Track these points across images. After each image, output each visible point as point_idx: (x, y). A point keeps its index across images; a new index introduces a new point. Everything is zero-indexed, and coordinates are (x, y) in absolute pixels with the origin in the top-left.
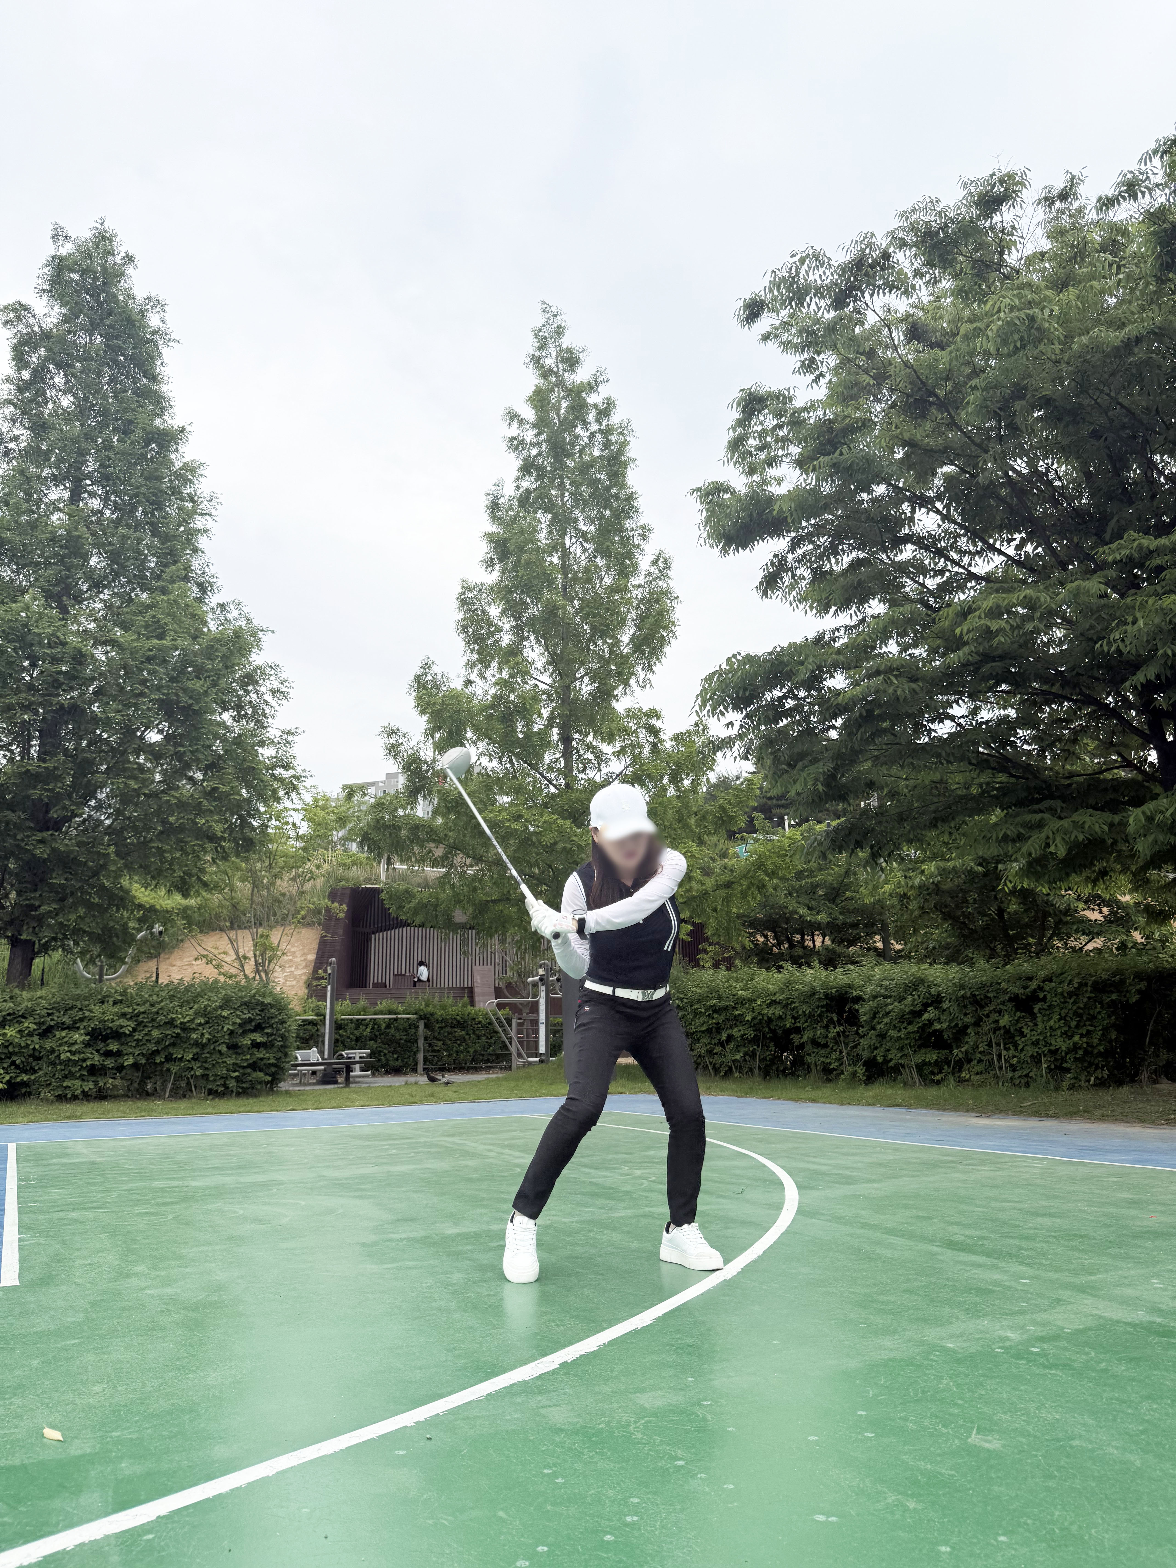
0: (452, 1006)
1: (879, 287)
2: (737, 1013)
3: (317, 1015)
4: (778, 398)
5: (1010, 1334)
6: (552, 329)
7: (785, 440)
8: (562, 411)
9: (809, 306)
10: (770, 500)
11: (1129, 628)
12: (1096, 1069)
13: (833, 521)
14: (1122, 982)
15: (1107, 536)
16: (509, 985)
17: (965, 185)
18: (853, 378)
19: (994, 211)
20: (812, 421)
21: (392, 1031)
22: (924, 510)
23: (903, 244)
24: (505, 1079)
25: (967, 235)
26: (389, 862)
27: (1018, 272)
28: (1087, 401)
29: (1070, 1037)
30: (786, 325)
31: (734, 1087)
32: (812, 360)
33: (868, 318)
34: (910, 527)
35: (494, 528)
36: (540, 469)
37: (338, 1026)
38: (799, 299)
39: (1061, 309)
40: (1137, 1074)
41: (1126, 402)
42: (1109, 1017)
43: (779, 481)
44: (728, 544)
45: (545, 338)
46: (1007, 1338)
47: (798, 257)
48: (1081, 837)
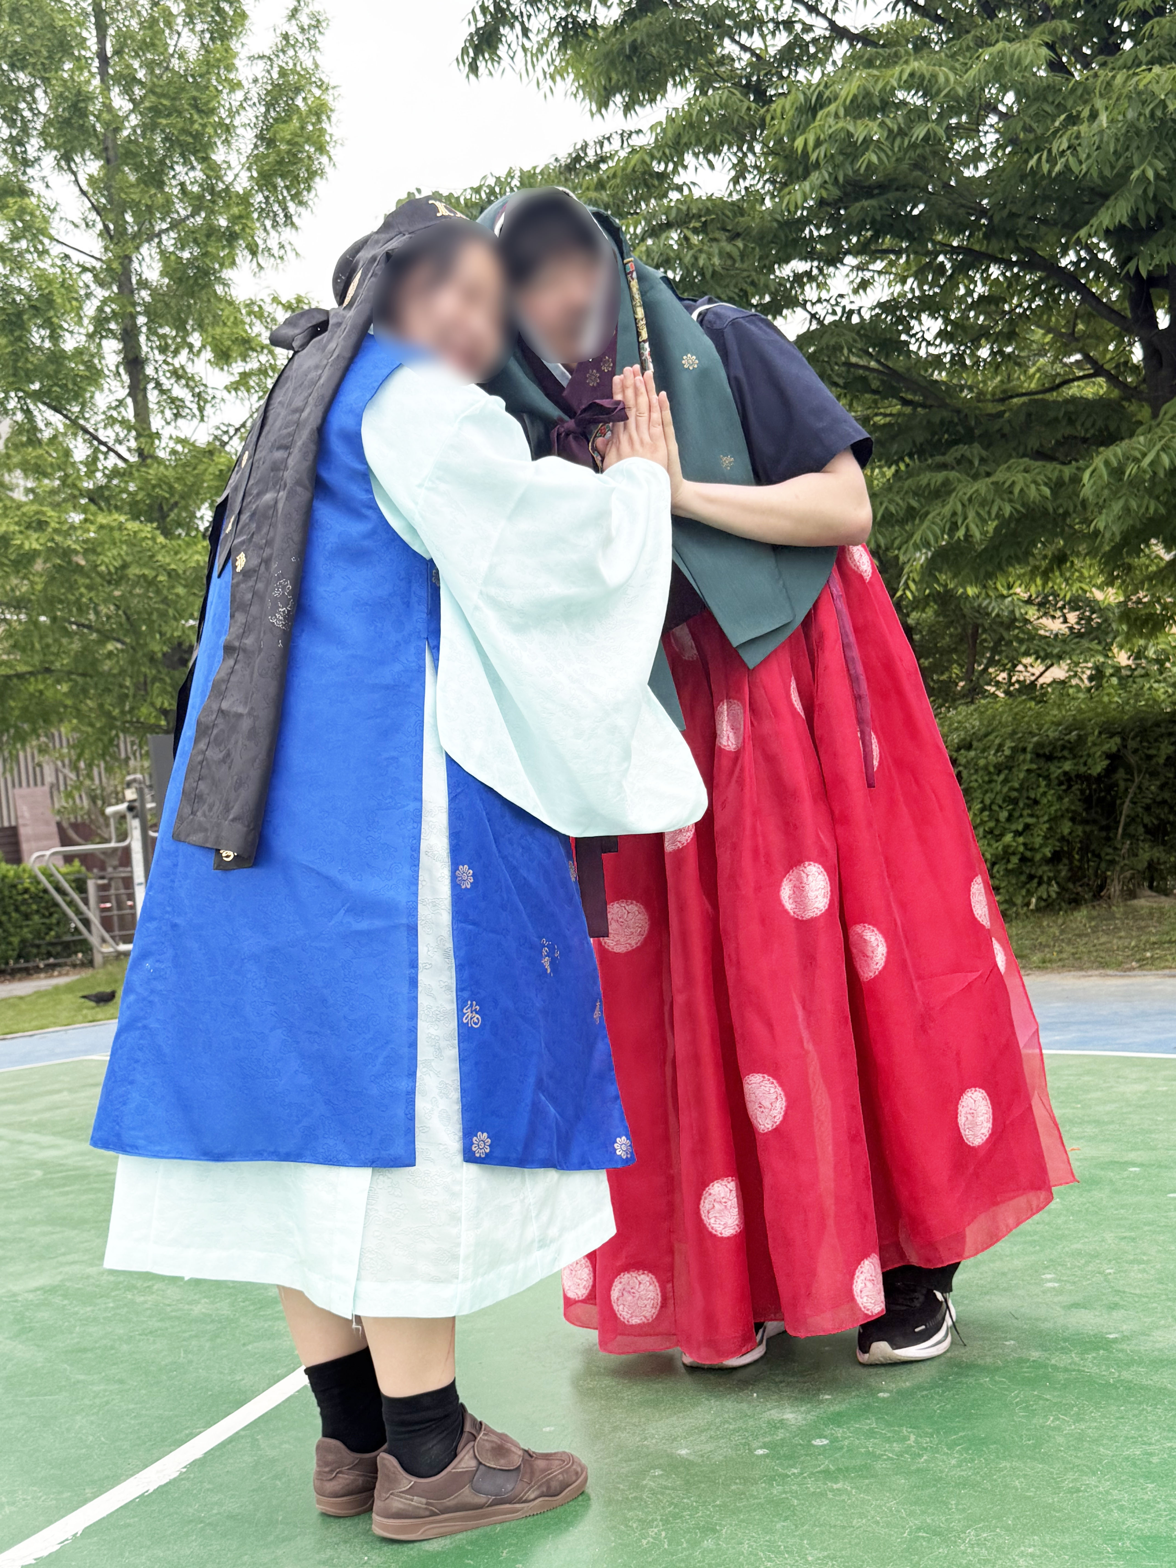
12: (1040, 884)
14: (1081, 739)
16: (80, 821)
40: (1103, 885)
42: (1060, 798)
48: (1007, 510)
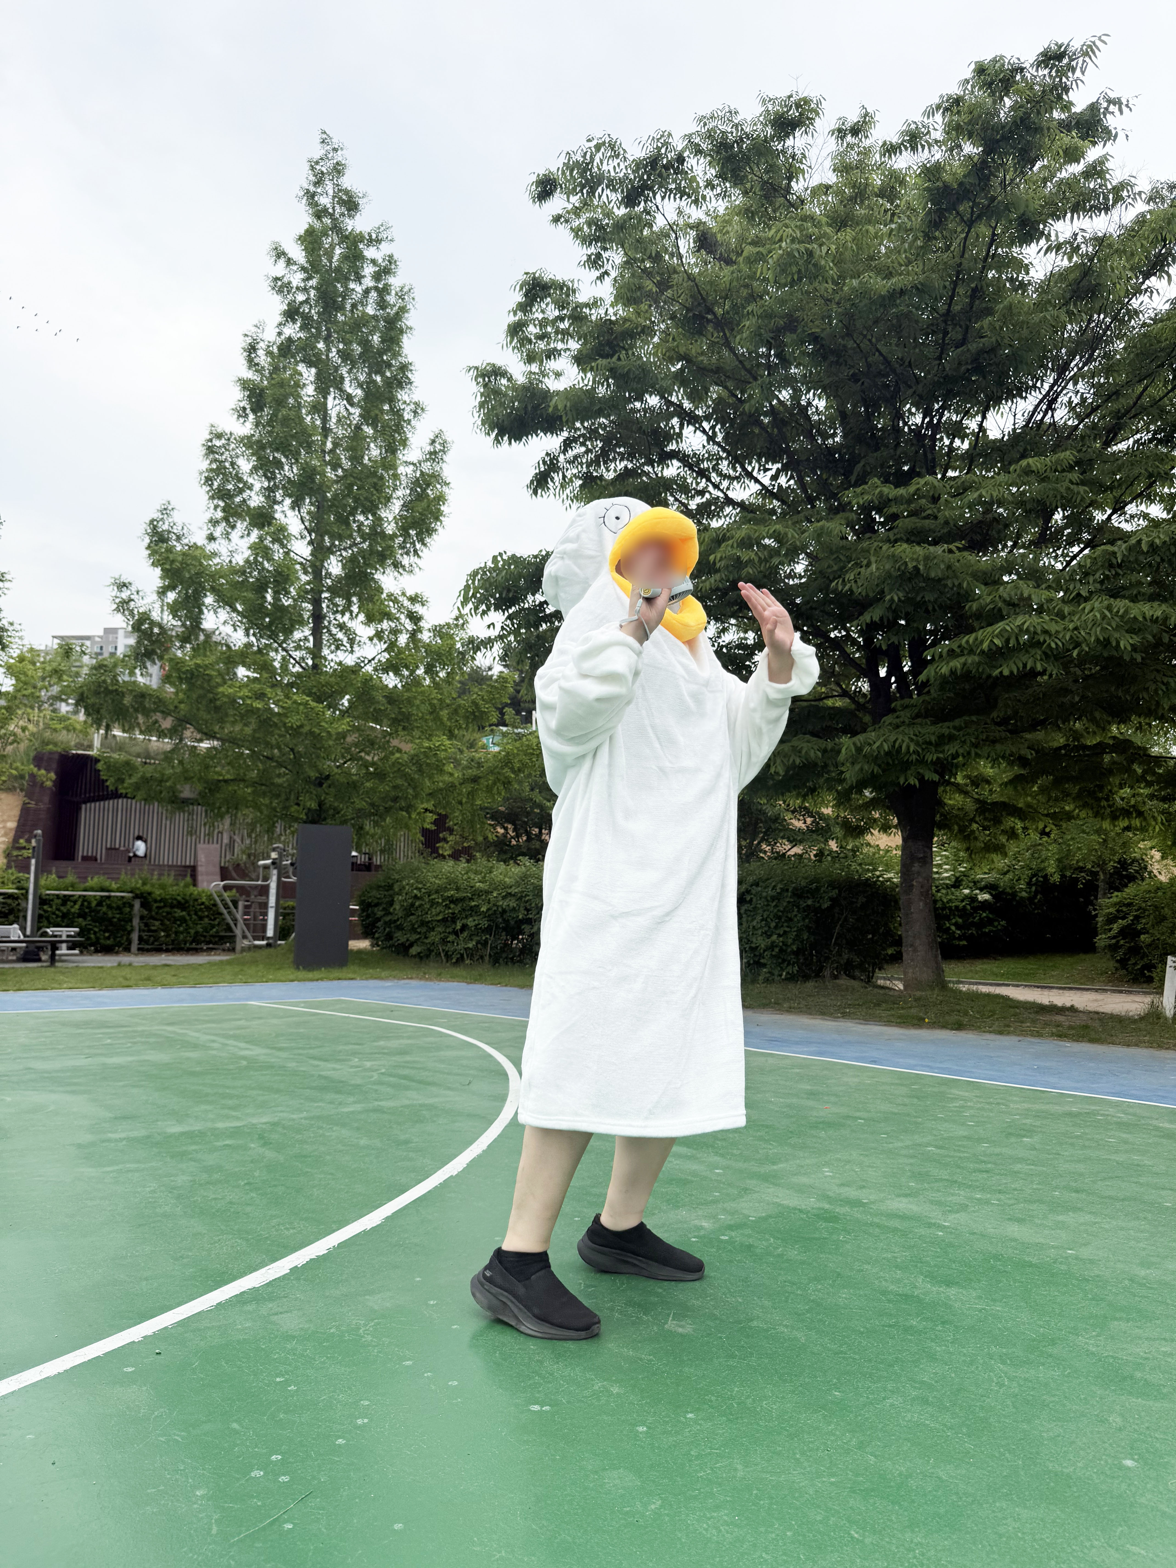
0: (172, 886)
1: (671, 191)
2: (473, 904)
3: (18, 888)
4: (562, 289)
5: (705, 1224)
6: (330, 164)
7: (565, 333)
8: (336, 258)
9: (600, 197)
10: (546, 395)
11: (863, 570)
12: (788, 965)
13: (606, 426)
14: (818, 889)
15: (853, 478)
16: (237, 866)
17: (764, 102)
18: (636, 281)
19: (787, 135)
20: (594, 318)
21: (104, 909)
22: (691, 428)
23: (698, 151)
24: (229, 963)
25: (760, 154)
26: (108, 728)
27: (802, 202)
28: (851, 344)
29: (769, 937)
30: (577, 212)
31: (464, 973)
32: (599, 256)
33: (657, 221)
34: (677, 443)
35: (249, 375)
36: (307, 318)
37: (42, 901)
38: (591, 187)
39: (837, 249)
40: (821, 969)
41: (884, 350)
42: (804, 919)
43: (558, 375)
44: (501, 434)
45: (322, 173)
46: (702, 1228)
47: (595, 142)
48: (798, 761)
